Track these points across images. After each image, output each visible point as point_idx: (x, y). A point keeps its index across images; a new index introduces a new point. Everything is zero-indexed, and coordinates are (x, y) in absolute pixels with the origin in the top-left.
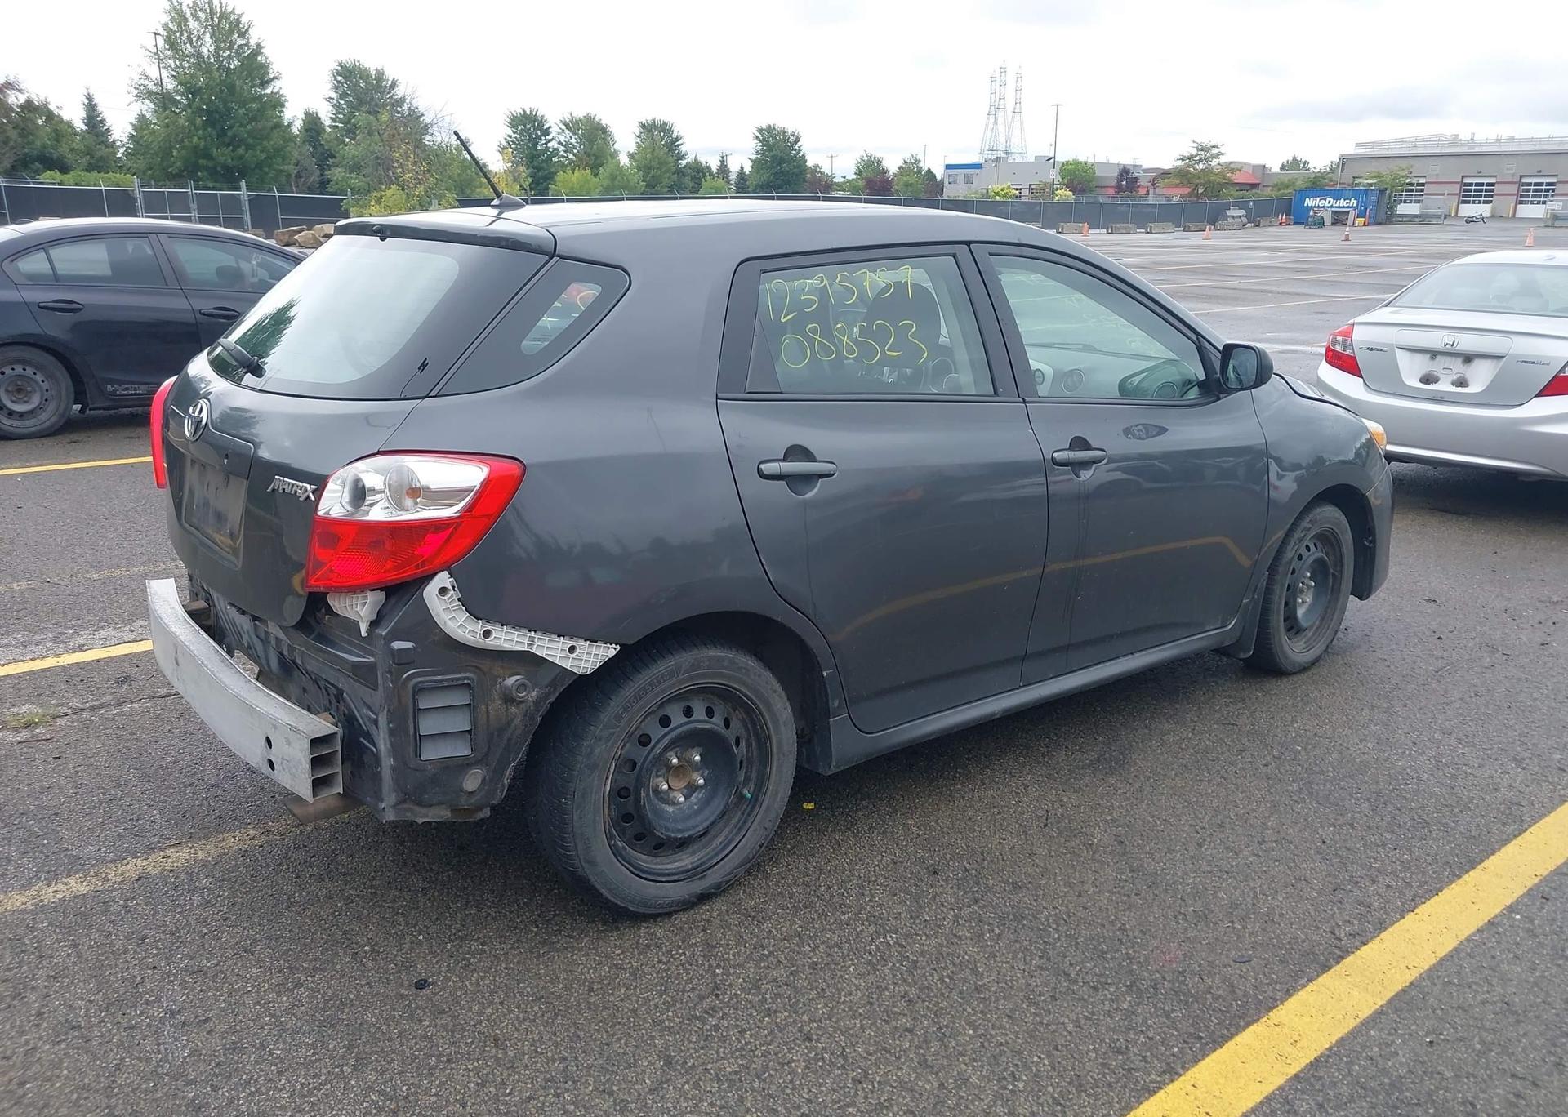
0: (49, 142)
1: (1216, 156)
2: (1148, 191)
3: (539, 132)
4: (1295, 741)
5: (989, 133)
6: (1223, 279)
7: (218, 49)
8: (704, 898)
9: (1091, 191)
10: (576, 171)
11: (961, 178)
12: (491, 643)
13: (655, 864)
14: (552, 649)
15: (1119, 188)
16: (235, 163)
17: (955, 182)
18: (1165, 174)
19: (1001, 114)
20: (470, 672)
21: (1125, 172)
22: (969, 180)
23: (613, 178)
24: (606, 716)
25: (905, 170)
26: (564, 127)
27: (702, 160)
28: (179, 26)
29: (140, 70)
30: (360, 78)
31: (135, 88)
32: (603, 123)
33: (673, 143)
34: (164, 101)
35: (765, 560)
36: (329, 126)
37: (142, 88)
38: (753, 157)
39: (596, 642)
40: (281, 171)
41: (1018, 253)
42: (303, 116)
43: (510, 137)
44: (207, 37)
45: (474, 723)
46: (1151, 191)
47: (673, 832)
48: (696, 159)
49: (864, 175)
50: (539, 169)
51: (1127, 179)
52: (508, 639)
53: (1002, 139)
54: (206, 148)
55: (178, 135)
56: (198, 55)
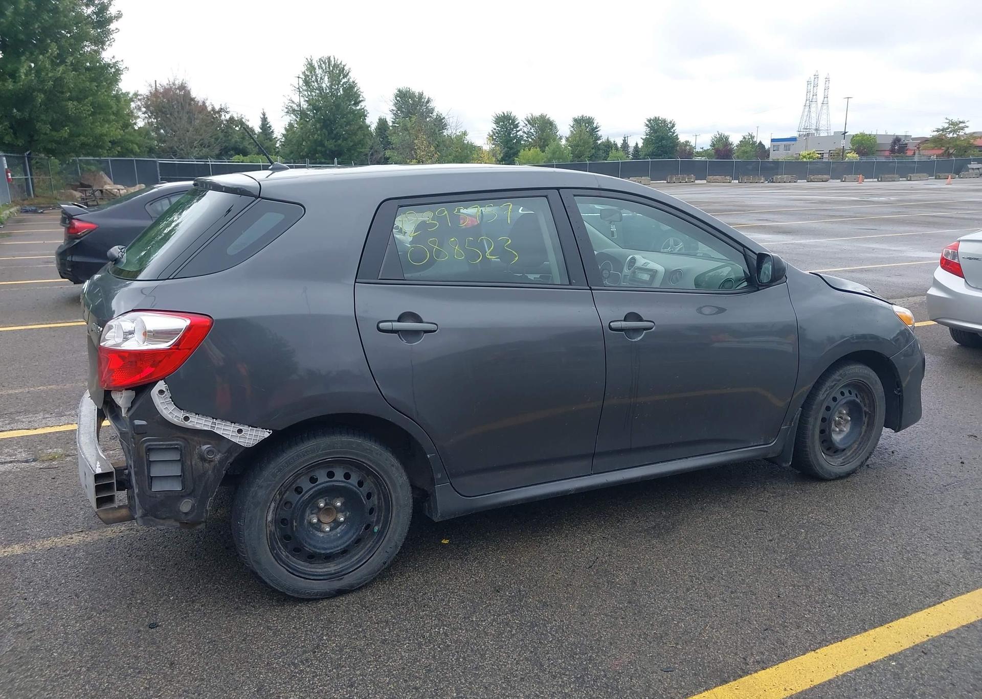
0: (239, 140)
1: (962, 128)
2: (914, 153)
3: (512, 126)
4: (802, 527)
5: (805, 118)
6: (945, 211)
7: (332, 85)
8: (340, 592)
9: (873, 154)
10: (532, 149)
11: (782, 148)
12: (188, 424)
13: (310, 568)
14: (227, 430)
15: (892, 151)
16: (337, 149)
17: (778, 150)
18: (925, 141)
19: (813, 105)
20: (180, 441)
21: (897, 140)
22: (787, 148)
23: (554, 153)
24: (266, 473)
25: (744, 143)
26: (527, 123)
27: (612, 140)
28: (311, 73)
29: (289, 98)
30: (410, 98)
31: (286, 108)
32: (551, 119)
33: (594, 130)
34: (302, 114)
35: (379, 382)
36: (392, 126)
37: (289, 108)
38: (644, 137)
39: (257, 428)
40: (361, 152)
41: (598, 195)
42: (378, 121)
43: (495, 129)
44: (326, 79)
45: (183, 470)
46: (917, 152)
47: (318, 549)
48: (608, 139)
49: (716, 146)
50: (511, 148)
51: (899, 145)
52: (199, 422)
53: (814, 121)
54: (321, 141)
55: (307, 133)
56: (320, 89)
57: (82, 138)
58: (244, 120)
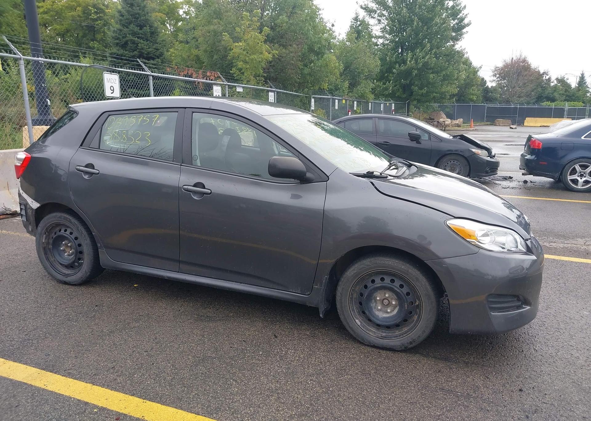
14: (30, 201)
35: (72, 193)
39: (36, 202)
41: (207, 112)
45: (26, 213)
52: (25, 196)
57: (435, 94)
58: (565, 79)
